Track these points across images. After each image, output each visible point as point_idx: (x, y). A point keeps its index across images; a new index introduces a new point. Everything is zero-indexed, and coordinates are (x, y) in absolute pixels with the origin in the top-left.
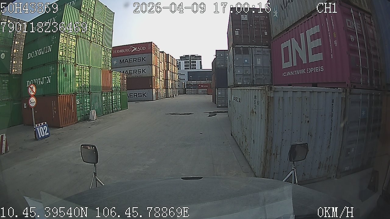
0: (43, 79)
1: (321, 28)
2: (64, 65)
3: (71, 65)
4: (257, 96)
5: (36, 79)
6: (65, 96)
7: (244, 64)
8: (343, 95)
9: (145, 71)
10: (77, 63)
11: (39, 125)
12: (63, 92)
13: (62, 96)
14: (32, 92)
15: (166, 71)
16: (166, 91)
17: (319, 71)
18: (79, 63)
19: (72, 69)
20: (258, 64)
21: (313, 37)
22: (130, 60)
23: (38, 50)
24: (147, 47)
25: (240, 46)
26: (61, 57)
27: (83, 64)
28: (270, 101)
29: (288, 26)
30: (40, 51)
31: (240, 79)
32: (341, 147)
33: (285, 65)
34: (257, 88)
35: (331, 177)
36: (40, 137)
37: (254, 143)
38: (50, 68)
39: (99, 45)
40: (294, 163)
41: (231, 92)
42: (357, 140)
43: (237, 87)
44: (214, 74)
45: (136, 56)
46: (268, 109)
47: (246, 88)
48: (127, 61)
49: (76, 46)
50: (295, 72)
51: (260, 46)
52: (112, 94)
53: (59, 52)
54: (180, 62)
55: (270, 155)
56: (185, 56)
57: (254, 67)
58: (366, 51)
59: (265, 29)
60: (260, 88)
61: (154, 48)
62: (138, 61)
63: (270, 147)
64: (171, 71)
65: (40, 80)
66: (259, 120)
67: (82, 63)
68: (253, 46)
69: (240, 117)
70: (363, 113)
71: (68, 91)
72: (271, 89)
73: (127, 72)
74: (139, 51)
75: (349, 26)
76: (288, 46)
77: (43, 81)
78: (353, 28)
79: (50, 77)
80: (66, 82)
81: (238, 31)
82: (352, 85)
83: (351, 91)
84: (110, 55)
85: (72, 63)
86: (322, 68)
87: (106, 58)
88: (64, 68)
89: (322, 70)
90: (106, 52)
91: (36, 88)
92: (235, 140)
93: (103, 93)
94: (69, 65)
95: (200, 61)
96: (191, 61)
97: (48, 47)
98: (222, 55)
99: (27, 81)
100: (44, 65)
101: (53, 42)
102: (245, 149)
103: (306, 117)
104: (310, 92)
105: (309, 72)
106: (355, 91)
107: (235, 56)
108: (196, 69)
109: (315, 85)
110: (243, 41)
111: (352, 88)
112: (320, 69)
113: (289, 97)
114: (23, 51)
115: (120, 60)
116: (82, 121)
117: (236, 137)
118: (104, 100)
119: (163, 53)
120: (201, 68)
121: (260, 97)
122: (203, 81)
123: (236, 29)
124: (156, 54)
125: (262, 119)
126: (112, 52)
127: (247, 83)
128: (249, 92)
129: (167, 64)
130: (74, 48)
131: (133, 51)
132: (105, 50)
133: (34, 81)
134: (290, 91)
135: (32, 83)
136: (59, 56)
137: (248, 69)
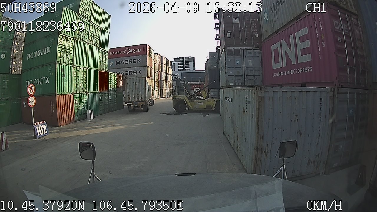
0: (42, 80)
1: (310, 30)
2: (63, 66)
3: (69, 66)
4: (248, 95)
5: (35, 79)
6: (63, 96)
7: (236, 65)
8: (331, 94)
9: (140, 72)
10: (75, 64)
11: (38, 123)
12: (62, 92)
13: (60, 96)
14: (31, 92)
15: (160, 72)
16: (160, 92)
17: (308, 71)
18: (76, 64)
19: (70, 70)
20: (249, 65)
21: (302, 39)
22: (126, 61)
23: (37, 51)
24: (142, 50)
25: (232, 48)
26: (59, 58)
27: (81, 65)
28: (260, 101)
29: (278, 28)
30: (39, 52)
31: (232, 80)
32: (329, 144)
33: (275, 66)
34: (248, 88)
35: (320, 174)
36: (39, 135)
37: (245, 141)
38: (49, 68)
39: (96, 46)
40: (283, 159)
41: (223, 92)
42: (345, 138)
43: (229, 88)
44: (207, 75)
45: (132, 58)
46: (258, 109)
47: (237, 88)
48: (123, 63)
49: (74, 47)
50: (285, 73)
51: (251, 48)
52: (109, 94)
53: (57, 53)
54: (174, 64)
55: (261, 153)
56: (178, 58)
57: (245, 68)
58: (353, 52)
59: (256, 31)
60: (251, 88)
61: (149, 50)
62: (133, 63)
63: (261, 145)
64: (166, 72)
65: (39, 80)
66: (251, 119)
67: (79, 64)
68: (244, 48)
69: (232, 116)
70: (351, 111)
71: (66, 91)
72: (262, 89)
73: (123, 73)
74: (134, 52)
75: (337, 28)
76: (278, 48)
77: (42, 81)
78: (340, 29)
79: (49, 77)
80: (64, 82)
81: (230, 34)
82: (339, 84)
83: (338, 91)
84: (107, 56)
85: (70, 64)
86: (311, 68)
87: (102, 60)
88: (62, 68)
89: (311, 70)
90: (103, 54)
91: (35, 88)
92: (228, 139)
93: (99, 94)
94: (67, 66)
95: (193, 63)
96: (185, 62)
97: (47, 49)
98: (214, 57)
99: (27, 81)
100: (43, 65)
101: (52, 44)
102: (237, 147)
103: (295, 116)
104: (299, 91)
105: (299, 73)
106: (342, 90)
107: (227, 57)
108: (189, 70)
109: (304, 85)
110: (234, 43)
111: (340, 88)
112: (308, 70)
113: (279, 96)
114: (22, 51)
115: (116, 62)
116: (79, 120)
117: (228, 136)
118: (101, 100)
119: (158, 55)
120: (194, 69)
121: (251, 96)
122: (196, 82)
123: (228, 32)
124: (151, 56)
125: (253, 117)
126: (109, 53)
127: (238, 83)
128: (241, 92)
129: (161, 65)
130: (72, 50)
131: (128, 52)
132: (102, 52)
133: (33, 81)
134: (280, 91)
135: (31, 84)
136: (58, 57)
137: (239, 70)
